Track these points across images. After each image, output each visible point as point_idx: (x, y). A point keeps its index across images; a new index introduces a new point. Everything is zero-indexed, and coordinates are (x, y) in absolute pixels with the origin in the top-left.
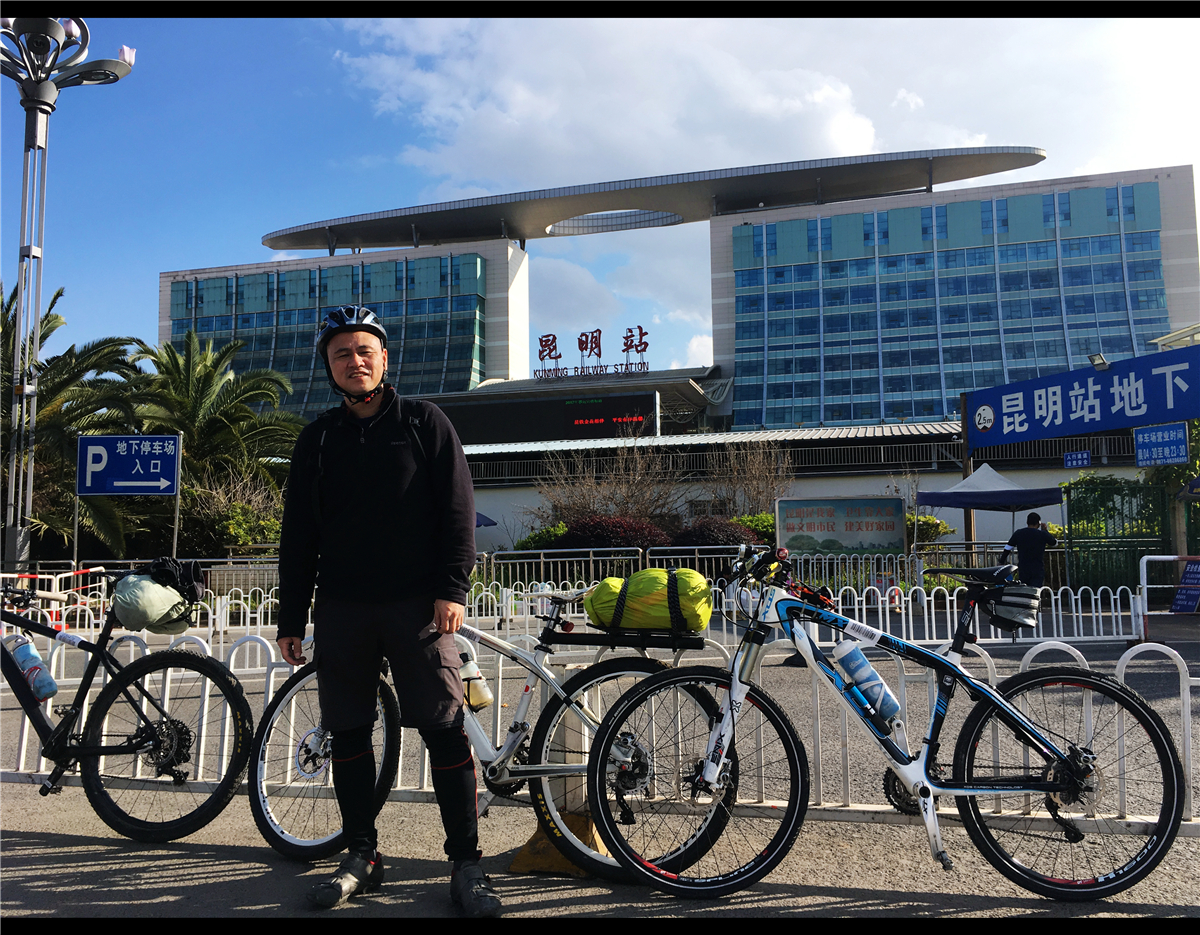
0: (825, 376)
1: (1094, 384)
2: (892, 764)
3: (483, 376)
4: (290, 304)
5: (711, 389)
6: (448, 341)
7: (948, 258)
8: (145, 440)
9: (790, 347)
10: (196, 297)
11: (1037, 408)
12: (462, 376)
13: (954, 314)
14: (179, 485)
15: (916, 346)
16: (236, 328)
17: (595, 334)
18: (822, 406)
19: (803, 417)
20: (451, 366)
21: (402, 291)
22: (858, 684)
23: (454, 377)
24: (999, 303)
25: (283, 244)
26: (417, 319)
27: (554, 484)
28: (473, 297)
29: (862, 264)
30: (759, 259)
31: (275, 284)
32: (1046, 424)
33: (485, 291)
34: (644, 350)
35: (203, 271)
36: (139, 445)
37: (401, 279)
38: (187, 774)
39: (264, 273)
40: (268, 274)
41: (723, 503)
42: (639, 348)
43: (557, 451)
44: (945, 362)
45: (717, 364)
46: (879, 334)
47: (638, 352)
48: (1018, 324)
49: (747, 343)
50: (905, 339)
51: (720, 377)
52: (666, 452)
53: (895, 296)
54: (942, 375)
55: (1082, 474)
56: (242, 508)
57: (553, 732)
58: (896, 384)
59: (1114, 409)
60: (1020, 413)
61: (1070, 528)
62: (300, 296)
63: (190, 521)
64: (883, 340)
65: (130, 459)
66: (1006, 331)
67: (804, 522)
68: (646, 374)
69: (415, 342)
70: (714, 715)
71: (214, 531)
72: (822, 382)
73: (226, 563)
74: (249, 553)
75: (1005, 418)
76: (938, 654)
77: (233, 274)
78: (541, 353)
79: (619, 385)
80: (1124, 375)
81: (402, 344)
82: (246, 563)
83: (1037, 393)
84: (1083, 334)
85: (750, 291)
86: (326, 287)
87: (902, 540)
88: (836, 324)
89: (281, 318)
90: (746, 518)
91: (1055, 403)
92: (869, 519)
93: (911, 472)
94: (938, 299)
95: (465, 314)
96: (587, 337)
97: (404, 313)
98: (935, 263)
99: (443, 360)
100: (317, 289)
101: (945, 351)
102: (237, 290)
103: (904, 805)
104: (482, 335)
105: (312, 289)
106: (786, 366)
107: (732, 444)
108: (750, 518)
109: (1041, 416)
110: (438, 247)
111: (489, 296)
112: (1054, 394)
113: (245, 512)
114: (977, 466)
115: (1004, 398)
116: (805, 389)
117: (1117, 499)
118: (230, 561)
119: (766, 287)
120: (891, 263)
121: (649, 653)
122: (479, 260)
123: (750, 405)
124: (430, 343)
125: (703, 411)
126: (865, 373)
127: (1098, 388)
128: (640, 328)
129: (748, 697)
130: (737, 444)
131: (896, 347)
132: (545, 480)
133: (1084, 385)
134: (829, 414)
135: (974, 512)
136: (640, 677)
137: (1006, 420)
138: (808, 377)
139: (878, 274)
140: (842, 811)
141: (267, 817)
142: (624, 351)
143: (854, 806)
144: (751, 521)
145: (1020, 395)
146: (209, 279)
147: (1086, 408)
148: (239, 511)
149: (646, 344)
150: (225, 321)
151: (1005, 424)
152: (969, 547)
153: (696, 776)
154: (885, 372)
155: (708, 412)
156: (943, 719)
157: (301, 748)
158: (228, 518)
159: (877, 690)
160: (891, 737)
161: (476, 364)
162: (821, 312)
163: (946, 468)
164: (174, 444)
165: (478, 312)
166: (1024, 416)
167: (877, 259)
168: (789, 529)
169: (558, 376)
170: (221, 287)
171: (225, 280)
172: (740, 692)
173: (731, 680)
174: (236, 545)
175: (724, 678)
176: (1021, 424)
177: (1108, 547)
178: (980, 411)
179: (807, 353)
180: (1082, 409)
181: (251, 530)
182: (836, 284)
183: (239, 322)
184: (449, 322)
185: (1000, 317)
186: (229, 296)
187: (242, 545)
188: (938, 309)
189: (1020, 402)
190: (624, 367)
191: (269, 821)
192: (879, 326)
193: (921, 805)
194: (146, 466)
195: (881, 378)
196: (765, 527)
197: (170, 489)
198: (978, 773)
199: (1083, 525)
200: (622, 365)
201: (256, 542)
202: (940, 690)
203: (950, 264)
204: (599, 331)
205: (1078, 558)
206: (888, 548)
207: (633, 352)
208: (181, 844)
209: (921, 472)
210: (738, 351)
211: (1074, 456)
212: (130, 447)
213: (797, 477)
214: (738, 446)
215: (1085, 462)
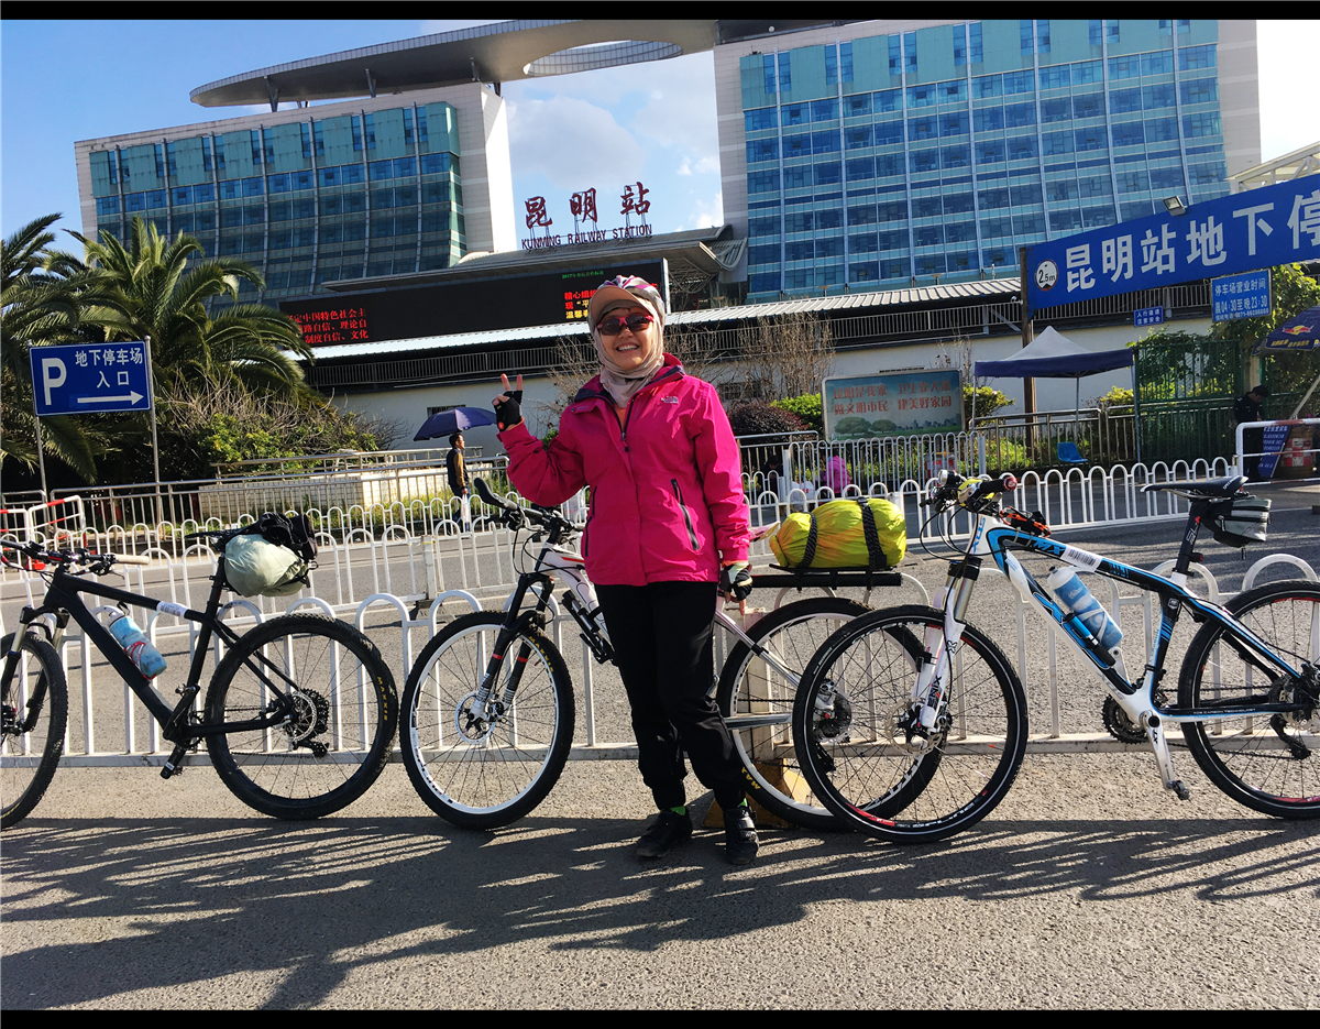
0: (850, 231)
1: (1169, 232)
2: (1117, 695)
3: (464, 249)
4: (231, 172)
5: (723, 253)
6: (420, 209)
7: (985, 85)
8: (108, 348)
9: (809, 199)
10: (121, 170)
11: (1105, 261)
12: (440, 251)
13: (990, 152)
14: (153, 398)
15: (948, 190)
16: (171, 205)
17: (589, 195)
18: (846, 266)
19: (826, 279)
20: (426, 239)
21: (362, 150)
22: (1077, 614)
23: (431, 252)
24: (1040, 137)
25: (214, 100)
26: (382, 185)
27: (571, 374)
28: (445, 155)
29: (888, 98)
30: (771, 96)
31: (212, 152)
32: (1115, 278)
33: (459, 150)
34: (646, 210)
35: (125, 137)
36: (101, 355)
37: (360, 137)
38: (327, 745)
39: (197, 136)
40: (201, 137)
41: (757, 384)
42: (640, 209)
43: (571, 336)
44: (981, 208)
45: (731, 222)
46: (908, 179)
47: (639, 213)
48: (1060, 160)
49: (761, 197)
50: (936, 183)
51: (732, 239)
52: (693, 331)
53: (925, 133)
54: (978, 222)
55: (1151, 332)
56: (225, 420)
57: (740, 681)
58: (928, 236)
59: (1190, 259)
60: (1086, 268)
61: (1137, 392)
62: (242, 161)
63: (166, 438)
64: (912, 185)
65: (93, 370)
66: (1048, 169)
67: (854, 403)
68: (649, 238)
69: (382, 213)
70: (920, 656)
71: (197, 448)
72: (846, 238)
73: (215, 483)
74: (239, 471)
75: (1069, 273)
76: (1157, 573)
77: (161, 138)
78: (528, 219)
79: (619, 252)
80: (1202, 220)
81: (368, 215)
82: (241, 482)
83: (1105, 244)
84: (1131, 168)
85: (762, 135)
86: (271, 151)
87: (959, 416)
88: (859, 169)
89: (223, 191)
90: (787, 401)
91: (1125, 255)
92: (925, 396)
93: (962, 338)
94: (972, 134)
95: (437, 177)
96: (580, 198)
97: (367, 179)
98: (969, 94)
99: (417, 232)
100: (262, 153)
101: (981, 195)
102: (167, 159)
103: (1125, 735)
104: (460, 201)
105: (256, 154)
106: (806, 222)
107: (765, 317)
108: (792, 400)
109: (1109, 270)
110: (398, 96)
111: (463, 154)
112: (1124, 244)
113: (229, 425)
114: (1039, 328)
115: (1069, 251)
116: (828, 248)
117: (1188, 356)
118: (218, 479)
119: (780, 128)
120: (920, 93)
121: (839, 593)
122: (448, 110)
123: (767, 268)
124: (400, 212)
125: (715, 279)
126: (893, 226)
127: (1173, 235)
128: (640, 185)
129: (964, 636)
130: (771, 318)
131: (926, 193)
132: (558, 369)
133: (1157, 233)
134: (854, 274)
135: (1035, 381)
136: (844, 620)
137: (1070, 276)
138: (829, 233)
139: (906, 108)
140: (1053, 743)
141: (430, 786)
142: (622, 213)
143: (1064, 737)
144: (793, 404)
145: (1086, 247)
146: (133, 147)
147: (1159, 258)
148: (221, 423)
149: (648, 204)
150: (157, 197)
151: (1070, 281)
152: (1029, 419)
153: (911, 720)
154: (914, 223)
155: (720, 279)
156: (1168, 643)
157: (460, 712)
158: (212, 433)
159: (1098, 619)
160: (1115, 667)
161: (455, 236)
162: (843, 156)
163: (999, 331)
164: (142, 352)
165: (452, 174)
166: (1090, 271)
167: (904, 90)
168: (839, 411)
169: (550, 246)
170: (148, 156)
171: (152, 148)
172: (955, 631)
173: (944, 619)
174: (223, 462)
175: (936, 619)
176: (1087, 280)
177: (1177, 409)
178: (1042, 267)
179: (828, 206)
180: (1155, 260)
181: (238, 445)
182: (860, 121)
183: (175, 197)
184: (419, 186)
185: (1041, 152)
186: (159, 166)
187: (231, 462)
188: (973, 146)
189: (1087, 255)
190: (624, 231)
191: (433, 790)
192: (908, 170)
193: (1151, 735)
194: (112, 378)
195: (911, 230)
196: (809, 409)
197: (143, 403)
198: (1203, 696)
199: (1152, 386)
200: (621, 229)
201: (245, 458)
202: (1164, 614)
203: (986, 92)
204: (593, 190)
205: (1146, 424)
206: (945, 425)
207: (633, 213)
208: (332, 819)
209: (972, 338)
210: (751, 206)
211: (1145, 313)
212: (90, 357)
213: (838, 351)
214: (772, 319)
215: (1157, 319)
